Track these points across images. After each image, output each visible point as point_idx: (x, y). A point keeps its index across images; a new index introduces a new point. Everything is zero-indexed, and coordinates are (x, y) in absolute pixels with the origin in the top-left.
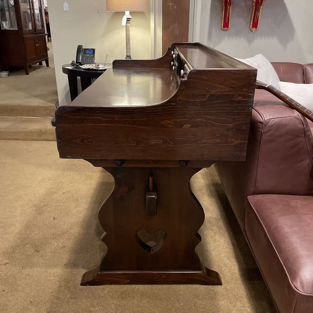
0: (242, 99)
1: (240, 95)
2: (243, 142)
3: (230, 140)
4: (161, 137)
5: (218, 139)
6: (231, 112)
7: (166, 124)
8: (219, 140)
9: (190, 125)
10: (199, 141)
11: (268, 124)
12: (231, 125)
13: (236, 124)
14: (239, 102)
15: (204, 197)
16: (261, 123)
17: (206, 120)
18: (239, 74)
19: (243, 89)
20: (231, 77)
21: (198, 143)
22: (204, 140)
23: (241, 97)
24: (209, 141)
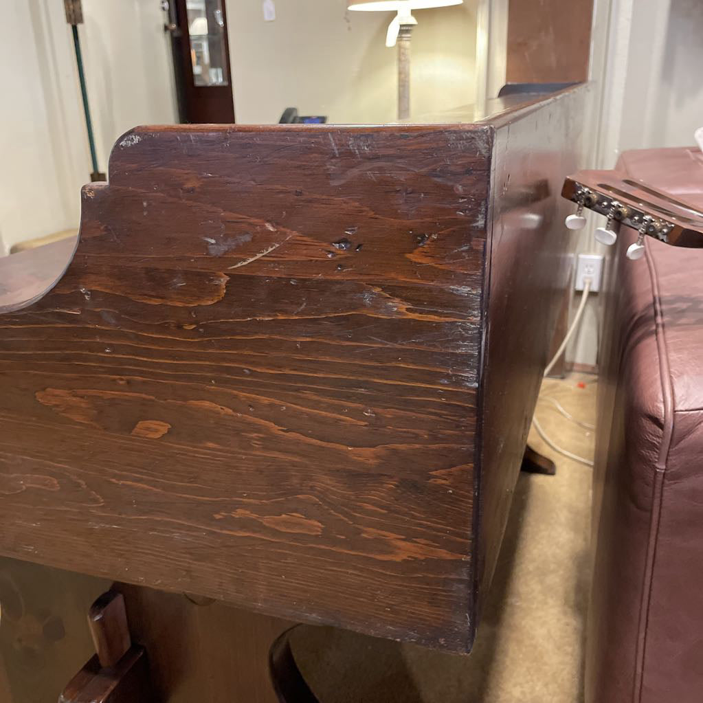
0: (412, 316)
1: (395, 291)
2: (444, 554)
3: (370, 533)
4: (55, 467)
5: (308, 517)
6: (359, 385)
7: (57, 406)
8: (317, 523)
9: (164, 428)
10: (217, 513)
11: (689, 432)
12: (366, 456)
13: (395, 451)
14: (398, 329)
15: (546, 603)
16: (656, 421)
17: (234, 410)
18: (376, 158)
19: (408, 256)
20: (328, 176)
21: (214, 519)
22: (239, 511)
23: (406, 299)
24: (267, 520)
